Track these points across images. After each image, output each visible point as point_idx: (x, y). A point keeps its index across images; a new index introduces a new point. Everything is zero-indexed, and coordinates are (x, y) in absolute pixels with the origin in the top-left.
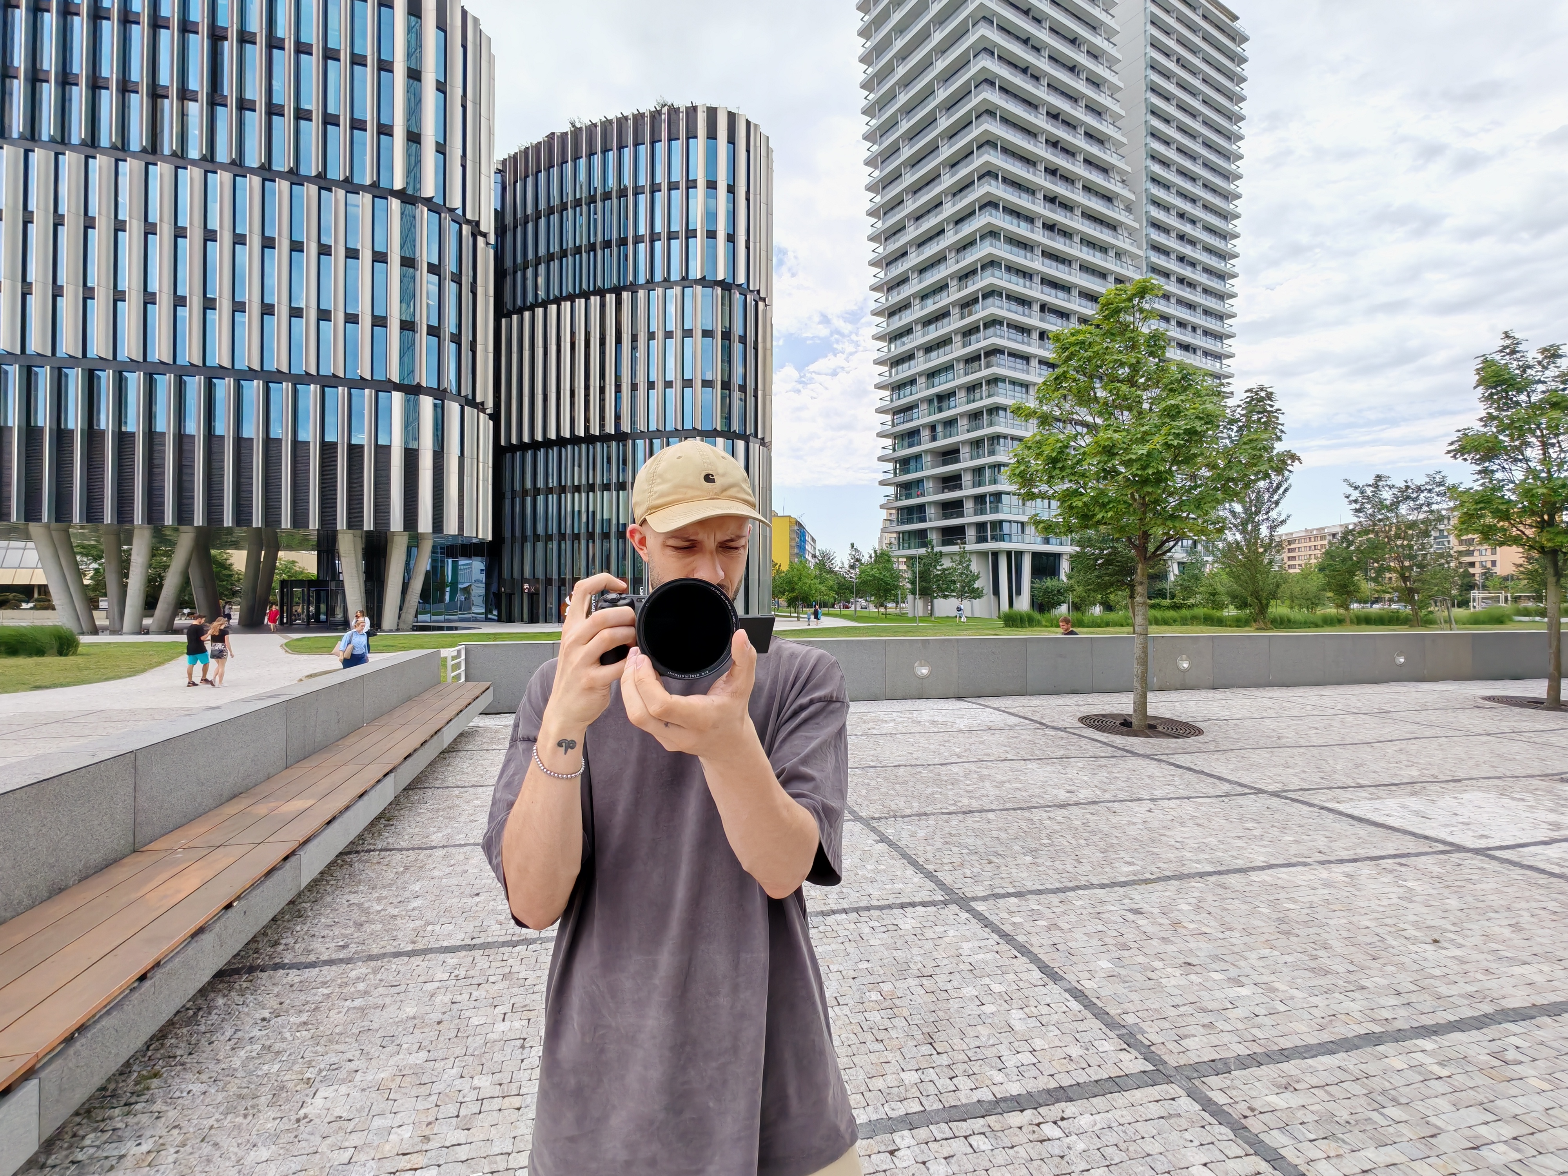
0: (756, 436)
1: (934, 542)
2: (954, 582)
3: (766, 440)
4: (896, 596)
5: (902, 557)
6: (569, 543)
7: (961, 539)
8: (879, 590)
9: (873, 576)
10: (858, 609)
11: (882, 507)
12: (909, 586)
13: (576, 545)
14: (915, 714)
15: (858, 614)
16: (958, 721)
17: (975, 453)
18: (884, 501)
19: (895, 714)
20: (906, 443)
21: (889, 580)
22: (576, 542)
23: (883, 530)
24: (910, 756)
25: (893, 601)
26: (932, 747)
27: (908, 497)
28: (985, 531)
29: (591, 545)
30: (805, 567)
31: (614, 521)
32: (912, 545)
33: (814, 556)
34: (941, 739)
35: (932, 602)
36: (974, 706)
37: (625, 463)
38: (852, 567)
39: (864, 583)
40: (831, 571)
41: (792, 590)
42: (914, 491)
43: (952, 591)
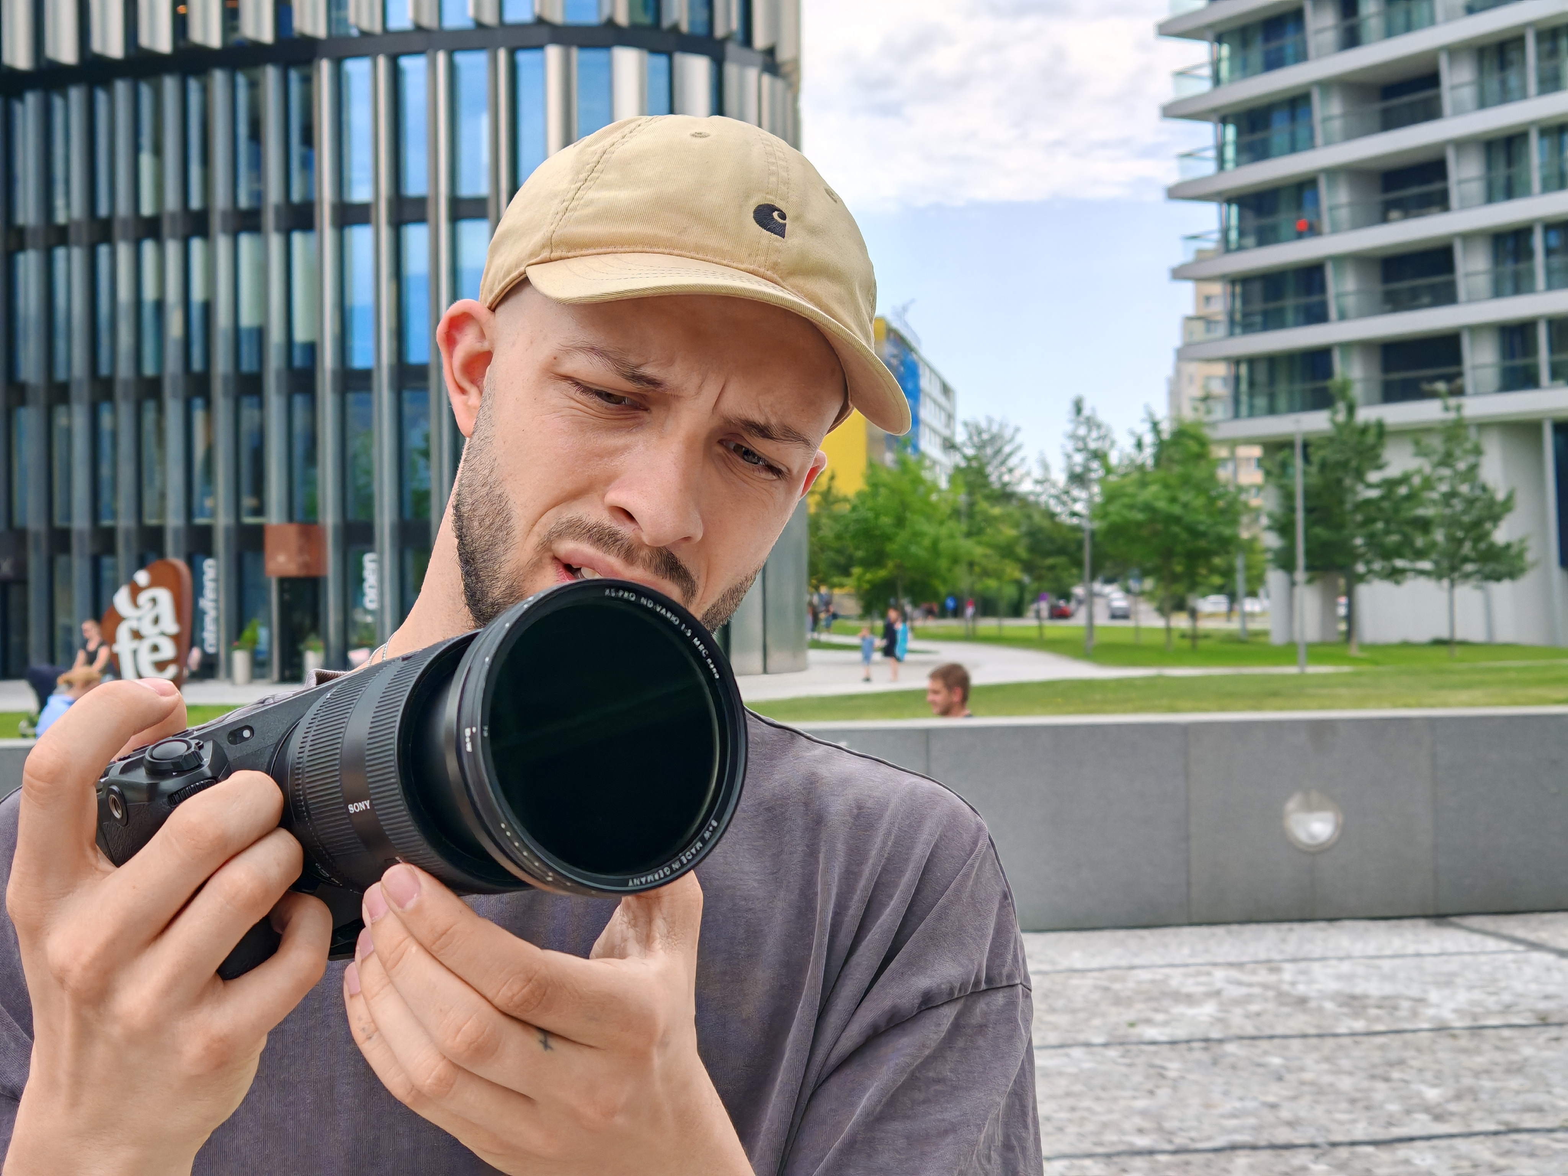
0: (747, 39)
1: (1357, 391)
2: (1425, 525)
3: (784, 54)
4: (1228, 573)
5: (1250, 441)
6: (125, 411)
7: (1449, 378)
8: (1168, 554)
9: (1148, 508)
10: (1102, 620)
11: (1179, 274)
12: (1272, 540)
13: (149, 416)
14: (1288, 973)
15: (1100, 637)
16: (1434, 996)
17: (1493, 84)
18: (1182, 255)
19: (1219, 975)
20: (1256, 54)
21: (1202, 520)
22: (150, 407)
23: (1183, 355)
24: (1268, 1116)
25: (1219, 590)
26: (1346, 1084)
27: (1266, 237)
28: (1530, 349)
29: (199, 416)
30: (917, 481)
31: (276, 335)
32: (1282, 401)
33: (949, 445)
34: (1376, 1057)
35: (1350, 593)
36: (1491, 944)
37: (308, 137)
38: (1078, 479)
39: (1116, 531)
40: (1006, 496)
41: (876, 560)
42: (1285, 219)
43: (1420, 554)
